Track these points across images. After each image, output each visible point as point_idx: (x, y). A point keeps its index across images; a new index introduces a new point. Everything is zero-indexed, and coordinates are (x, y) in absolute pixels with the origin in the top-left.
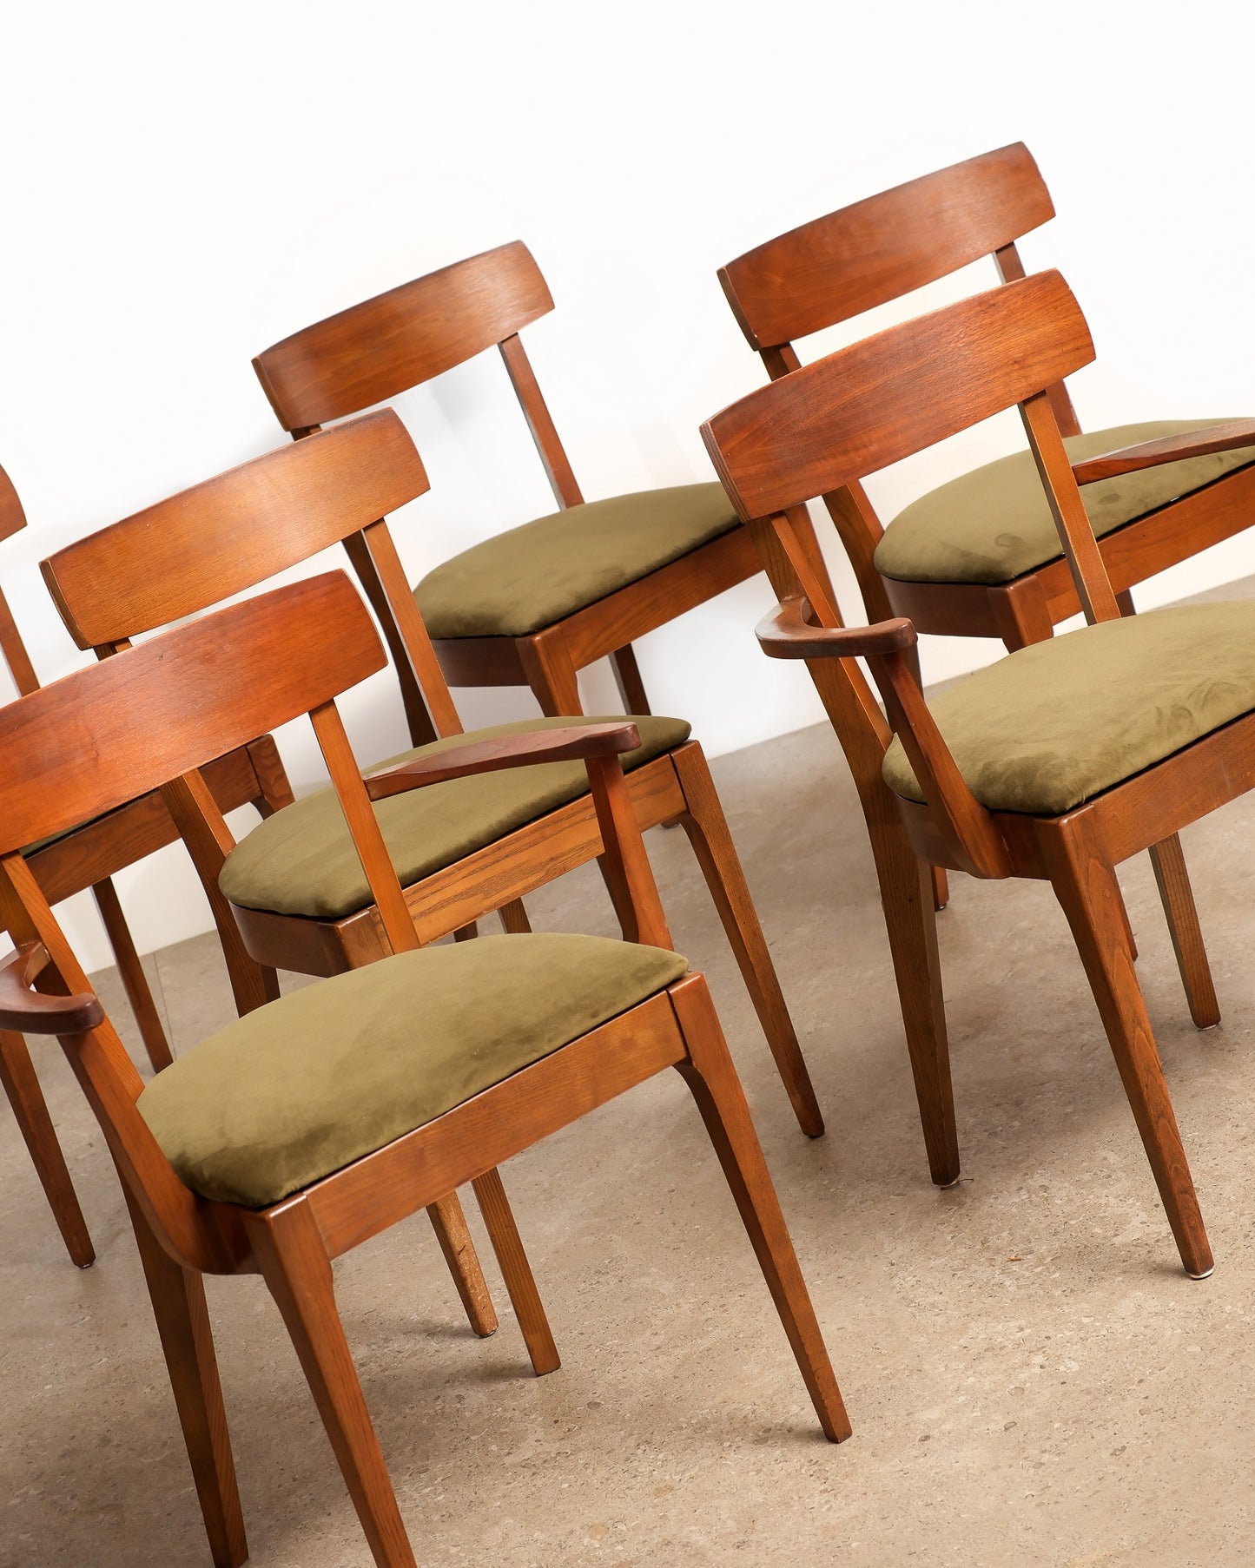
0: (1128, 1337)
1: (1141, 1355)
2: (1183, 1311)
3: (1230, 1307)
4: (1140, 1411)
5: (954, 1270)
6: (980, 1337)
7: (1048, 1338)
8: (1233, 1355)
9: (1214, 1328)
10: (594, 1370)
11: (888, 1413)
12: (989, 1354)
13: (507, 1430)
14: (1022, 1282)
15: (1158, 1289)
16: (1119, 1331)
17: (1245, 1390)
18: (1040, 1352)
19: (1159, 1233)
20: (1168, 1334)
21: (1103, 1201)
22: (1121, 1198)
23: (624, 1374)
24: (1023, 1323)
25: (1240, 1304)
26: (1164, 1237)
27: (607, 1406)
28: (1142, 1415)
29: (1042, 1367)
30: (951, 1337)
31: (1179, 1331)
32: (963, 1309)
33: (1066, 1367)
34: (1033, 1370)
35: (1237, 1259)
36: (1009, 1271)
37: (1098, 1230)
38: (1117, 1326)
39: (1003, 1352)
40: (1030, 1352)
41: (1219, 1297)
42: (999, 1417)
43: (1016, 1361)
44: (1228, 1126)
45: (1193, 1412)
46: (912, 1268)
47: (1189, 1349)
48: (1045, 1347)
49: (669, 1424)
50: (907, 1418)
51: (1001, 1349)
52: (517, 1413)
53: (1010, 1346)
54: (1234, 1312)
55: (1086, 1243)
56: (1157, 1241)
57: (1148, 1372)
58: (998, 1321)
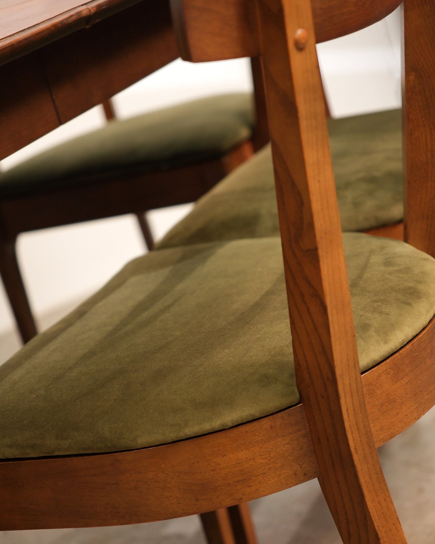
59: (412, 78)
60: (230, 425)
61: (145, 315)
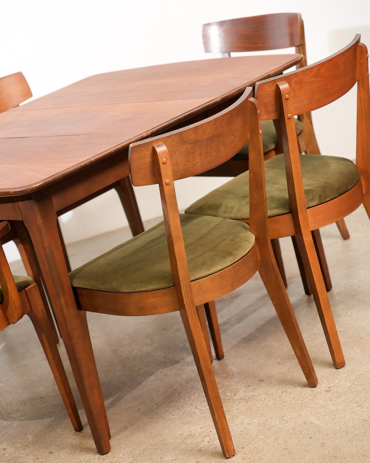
0: (239, 432)
1: (243, 438)
2: (258, 423)
3: (274, 422)
4: (242, 458)
5: (178, 407)
6: (187, 431)
7: (211, 432)
8: (275, 439)
9: (268, 429)
10: (52, 440)
11: (154, 458)
12: (190, 437)
13: (20, 461)
14: (202, 412)
15: (249, 415)
16: (236, 430)
17: (279, 452)
18: (208, 437)
19: (250, 395)
20: (253, 431)
21: (230, 384)
22: (237, 383)
23: (62, 442)
24: (202, 426)
25: (278, 421)
26: (251, 397)
27: (56, 453)
28: (243, 460)
29: (208, 442)
30: (177, 431)
31: (256, 430)
32: (181, 421)
33: (217, 442)
34: (205, 443)
35: (277, 405)
36: (198, 407)
37: (228, 394)
38: (235, 428)
39: (195, 436)
40: (204, 437)
41: (270, 418)
42: (193, 460)
43: (200, 440)
44: (274, 359)
45: (261, 459)
46: (164, 406)
47: (260, 437)
48: (209, 435)
49: (77, 460)
50: (160, 459)
51: (194, 435)
52: (24, 455)
53: (197, 434)
54: (276, 424)
55: (224, 398)
56: (249, 398)
57: (245, 445)
58: (193, 425)
59: (251, 175)
60: (150, 290)
61: (151, 244)
